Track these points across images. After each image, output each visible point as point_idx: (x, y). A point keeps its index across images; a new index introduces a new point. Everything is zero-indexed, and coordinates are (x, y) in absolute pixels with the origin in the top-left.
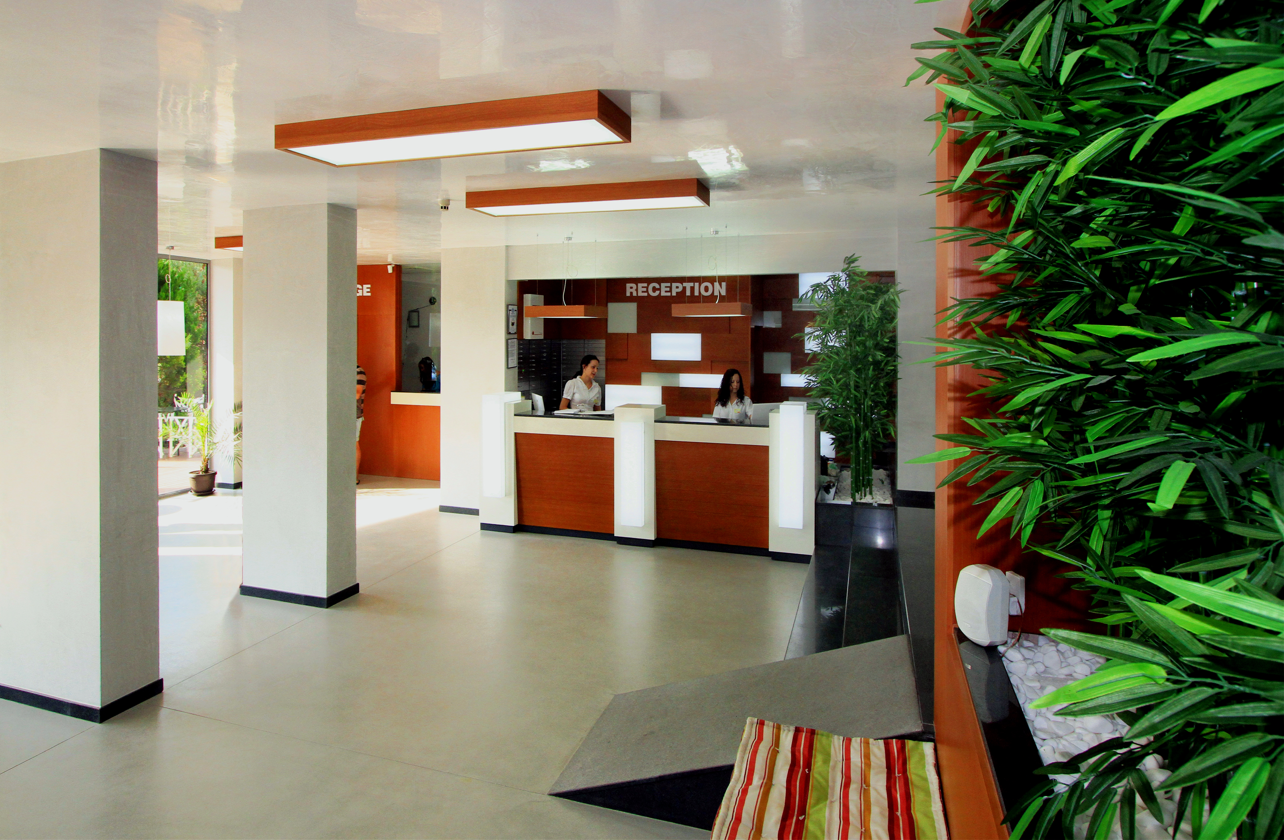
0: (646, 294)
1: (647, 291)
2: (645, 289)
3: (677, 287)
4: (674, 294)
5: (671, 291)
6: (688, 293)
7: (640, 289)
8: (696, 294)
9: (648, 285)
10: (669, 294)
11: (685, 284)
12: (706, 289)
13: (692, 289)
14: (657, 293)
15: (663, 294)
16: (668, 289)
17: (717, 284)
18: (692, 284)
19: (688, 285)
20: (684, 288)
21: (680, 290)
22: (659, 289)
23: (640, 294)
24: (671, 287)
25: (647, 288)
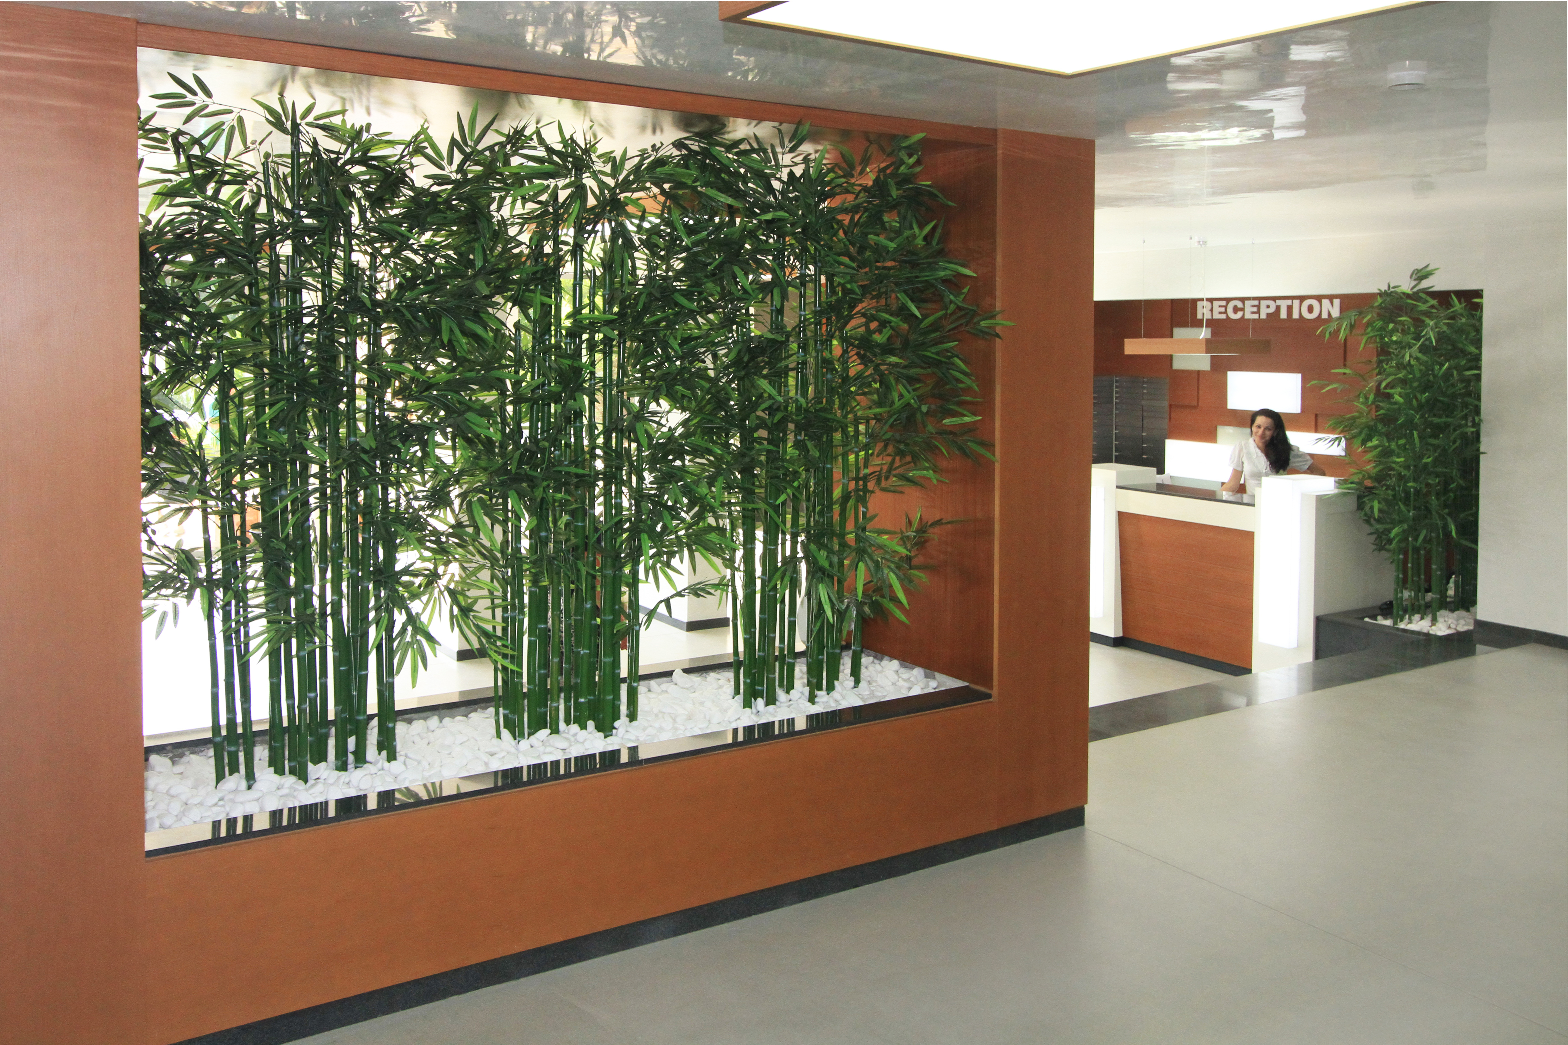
0: (1224, 316)
1: (1226, 312)
2: (1223, 310)
3: (1268, 307)
4: (1263, 316)
5: (1258, 312)
6: (1283, 315)
7: (1217, 309)
8: (1296, 315)
9: (1227, 304)
10: (1256, 316)
11: (1279, 302)
12: (1310, 309)
13: (1290, 308)
14: (1239, 315)
15: (1248, 316)
16: (1255, 309)
17: (1326, 302)
18: (1289, 302)
19: (1284, 304)
20: (1278, 308)
21: (1272, 310)
22: (1243, 309)
23: (1217, 316)
24: (1258, 307)
25: (1226, 307)
